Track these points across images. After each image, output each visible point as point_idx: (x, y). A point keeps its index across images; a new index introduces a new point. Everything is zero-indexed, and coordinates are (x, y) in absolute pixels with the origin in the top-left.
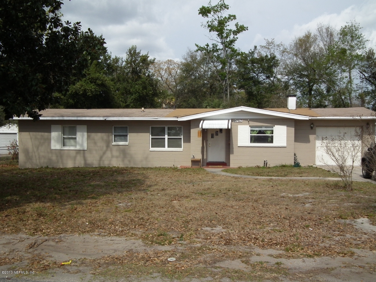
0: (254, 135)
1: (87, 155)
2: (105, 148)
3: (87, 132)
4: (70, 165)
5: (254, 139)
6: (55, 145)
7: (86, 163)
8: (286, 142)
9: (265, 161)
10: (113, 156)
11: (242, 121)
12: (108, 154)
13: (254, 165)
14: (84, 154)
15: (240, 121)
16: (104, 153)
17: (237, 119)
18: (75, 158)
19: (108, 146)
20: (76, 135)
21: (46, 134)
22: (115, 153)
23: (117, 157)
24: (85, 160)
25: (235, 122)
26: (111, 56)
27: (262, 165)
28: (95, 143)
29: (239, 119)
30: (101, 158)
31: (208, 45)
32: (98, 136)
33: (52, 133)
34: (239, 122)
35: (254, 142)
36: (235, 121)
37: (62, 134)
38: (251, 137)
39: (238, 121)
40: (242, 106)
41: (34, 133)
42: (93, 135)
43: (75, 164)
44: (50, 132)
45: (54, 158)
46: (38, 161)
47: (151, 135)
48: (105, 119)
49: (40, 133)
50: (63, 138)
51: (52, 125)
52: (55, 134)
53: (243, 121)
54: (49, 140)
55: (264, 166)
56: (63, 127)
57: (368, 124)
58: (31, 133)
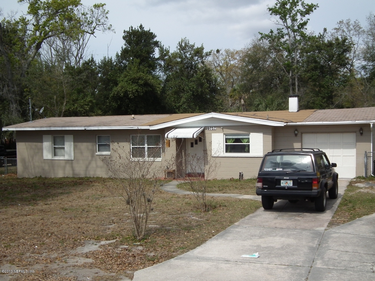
0: (230, 144)
1: (75, 165)
2: (90, 158)
3: (74, 142)
4: (60, 174)
5: (229, 149)
6: (47, 155)
7: (74, 174)
8: (263, 152)
9: (240, 173)
10: (97, 167)
11: (215, 129)
12: (93, 164)
13: (229, 177)
14: (72, 164)
15: (214, 128)
16: (90, 163)
17: (211, 127)
18: (64, 168)
19: (93, 156)
20: (64, 145)
21: (39, 144)
22: (100, 163)
23: (101, 167)
24: (73, 170)
25: (208, 130)
26: (169, 51)
27: (237, 177)
28: (82, 153)
29: (212, 127)
30: (87, 167)
31: (272, 32)
32: (84, 146)
33: (43, 143)
34: (213, 130)
35: (231, 152)
36: (209, 128)
37: (52, 144)
38: (227, 146)
39: (211, 129)
40: (212, 113)
41: (30, 143)
42: (79, 144)
43: (64, 174)
44: (42, 142)
45: (47, 168)
46: (33, 170)
47: (131, 145)
48: (85, 129)
49: (34, 144)
50: (53, 148)
51: (43, 135)
52: (47, 145)
53: (217, 128)
54: (41, 150)
55: (240, 178)
56: (54, 137)
57: (361, 129)
58: (27, 143)
